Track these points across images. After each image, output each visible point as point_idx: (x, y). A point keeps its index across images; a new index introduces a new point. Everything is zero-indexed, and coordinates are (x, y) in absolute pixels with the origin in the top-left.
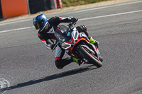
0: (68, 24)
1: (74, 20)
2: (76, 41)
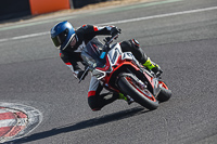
1: (115, 32)
2: (115, 67)
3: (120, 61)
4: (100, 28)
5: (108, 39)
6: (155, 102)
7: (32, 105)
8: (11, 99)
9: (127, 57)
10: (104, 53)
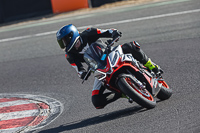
1: (116, 35)
2: (114, 68)
3: (120, 63)
4: (103, 31)
5: (110, 42)
6: (153, 102)
8: (34, 91)
9: (127, 59)
10: (104, 55)
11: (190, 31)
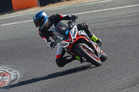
0: (68, 21)
1: (74, 18)
3: (78, 36)
4: (64, 16)
7: (13, 68)
9: (82, 33)
11: (108, 23)
